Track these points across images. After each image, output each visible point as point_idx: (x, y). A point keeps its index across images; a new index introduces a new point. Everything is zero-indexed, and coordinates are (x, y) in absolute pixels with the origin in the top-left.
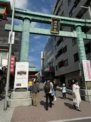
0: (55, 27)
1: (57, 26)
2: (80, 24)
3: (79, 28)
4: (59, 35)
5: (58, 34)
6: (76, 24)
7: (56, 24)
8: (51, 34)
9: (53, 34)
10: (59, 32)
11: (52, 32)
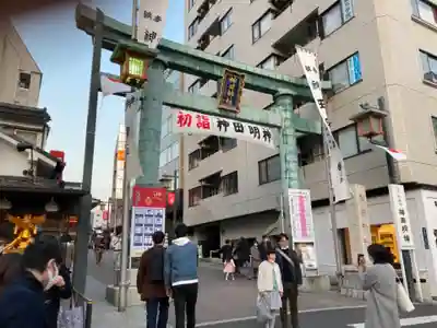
0: (229, 94)
1: (237, 88)
2: (290, 92)
3: (288, 101)
4: (238, 116)
5: (235, 112)
6: (282, 90)
7: (232, 87)
8: (217, 111)
9: (223, 113)
10: (238, 108)
11: (223, 106)
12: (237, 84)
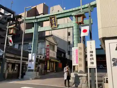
0: (53, 23)
1: (55, 21)
7: (53, 21)
11: (52, 27)
12: (55, 20)
